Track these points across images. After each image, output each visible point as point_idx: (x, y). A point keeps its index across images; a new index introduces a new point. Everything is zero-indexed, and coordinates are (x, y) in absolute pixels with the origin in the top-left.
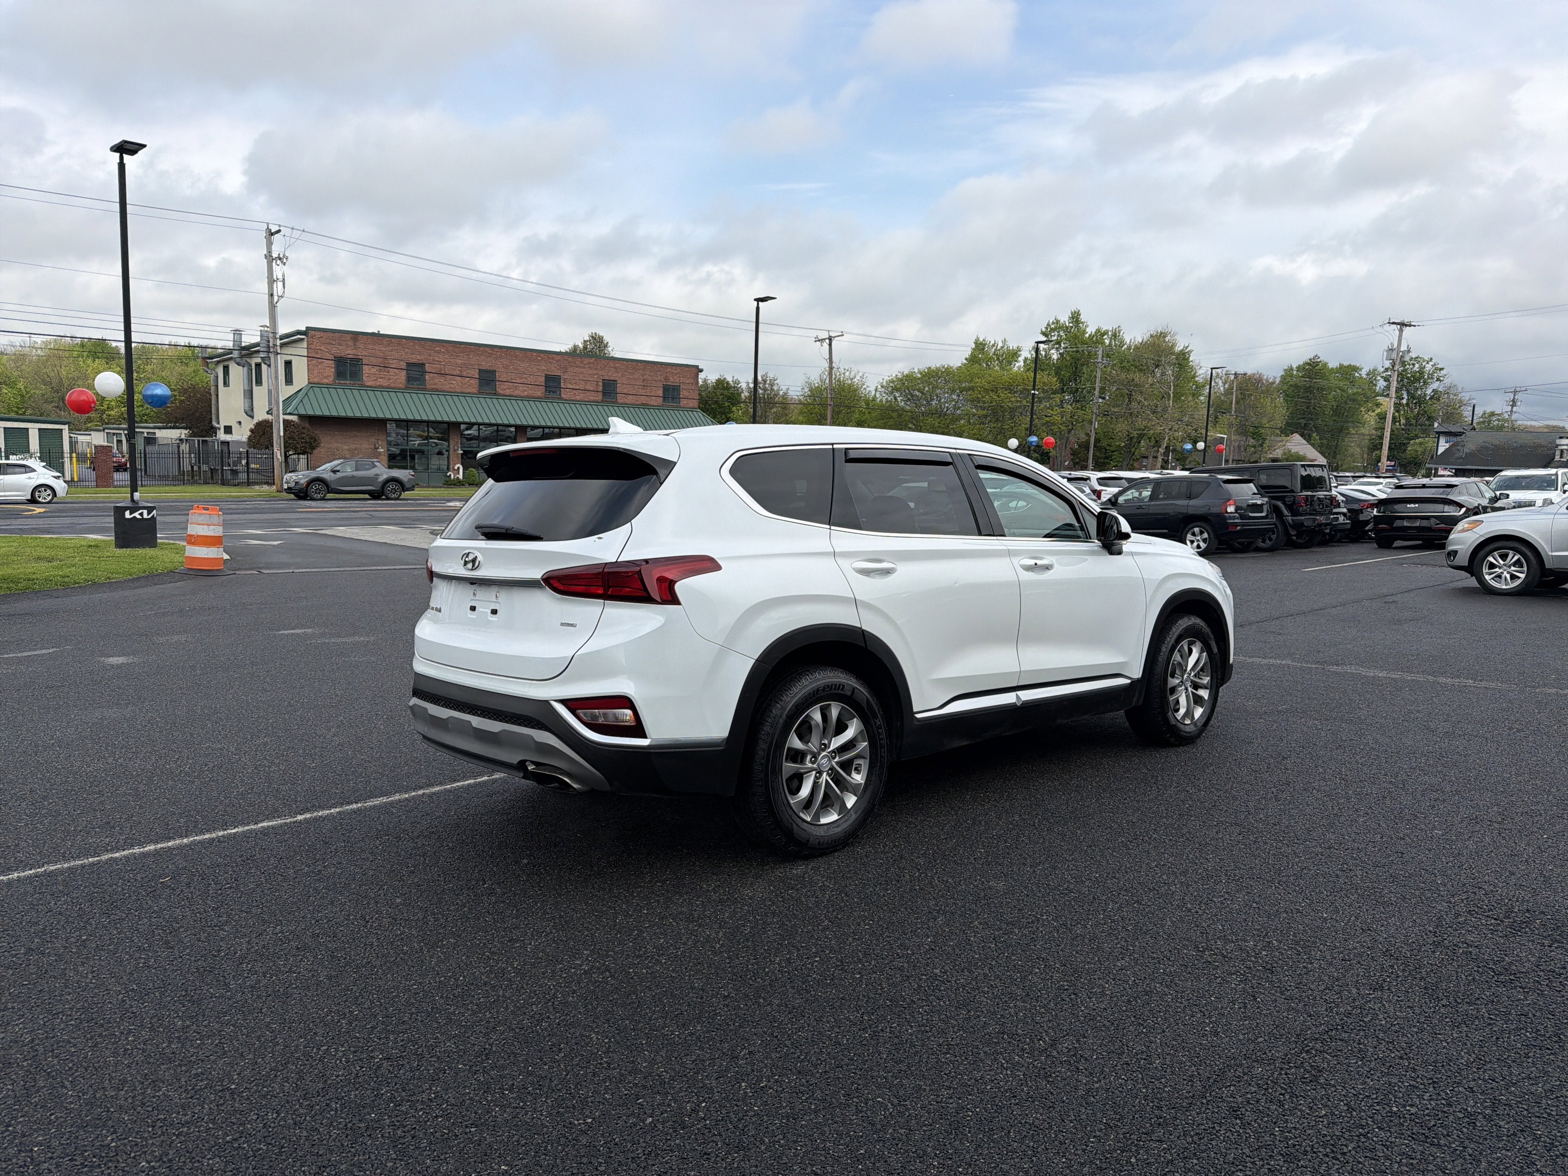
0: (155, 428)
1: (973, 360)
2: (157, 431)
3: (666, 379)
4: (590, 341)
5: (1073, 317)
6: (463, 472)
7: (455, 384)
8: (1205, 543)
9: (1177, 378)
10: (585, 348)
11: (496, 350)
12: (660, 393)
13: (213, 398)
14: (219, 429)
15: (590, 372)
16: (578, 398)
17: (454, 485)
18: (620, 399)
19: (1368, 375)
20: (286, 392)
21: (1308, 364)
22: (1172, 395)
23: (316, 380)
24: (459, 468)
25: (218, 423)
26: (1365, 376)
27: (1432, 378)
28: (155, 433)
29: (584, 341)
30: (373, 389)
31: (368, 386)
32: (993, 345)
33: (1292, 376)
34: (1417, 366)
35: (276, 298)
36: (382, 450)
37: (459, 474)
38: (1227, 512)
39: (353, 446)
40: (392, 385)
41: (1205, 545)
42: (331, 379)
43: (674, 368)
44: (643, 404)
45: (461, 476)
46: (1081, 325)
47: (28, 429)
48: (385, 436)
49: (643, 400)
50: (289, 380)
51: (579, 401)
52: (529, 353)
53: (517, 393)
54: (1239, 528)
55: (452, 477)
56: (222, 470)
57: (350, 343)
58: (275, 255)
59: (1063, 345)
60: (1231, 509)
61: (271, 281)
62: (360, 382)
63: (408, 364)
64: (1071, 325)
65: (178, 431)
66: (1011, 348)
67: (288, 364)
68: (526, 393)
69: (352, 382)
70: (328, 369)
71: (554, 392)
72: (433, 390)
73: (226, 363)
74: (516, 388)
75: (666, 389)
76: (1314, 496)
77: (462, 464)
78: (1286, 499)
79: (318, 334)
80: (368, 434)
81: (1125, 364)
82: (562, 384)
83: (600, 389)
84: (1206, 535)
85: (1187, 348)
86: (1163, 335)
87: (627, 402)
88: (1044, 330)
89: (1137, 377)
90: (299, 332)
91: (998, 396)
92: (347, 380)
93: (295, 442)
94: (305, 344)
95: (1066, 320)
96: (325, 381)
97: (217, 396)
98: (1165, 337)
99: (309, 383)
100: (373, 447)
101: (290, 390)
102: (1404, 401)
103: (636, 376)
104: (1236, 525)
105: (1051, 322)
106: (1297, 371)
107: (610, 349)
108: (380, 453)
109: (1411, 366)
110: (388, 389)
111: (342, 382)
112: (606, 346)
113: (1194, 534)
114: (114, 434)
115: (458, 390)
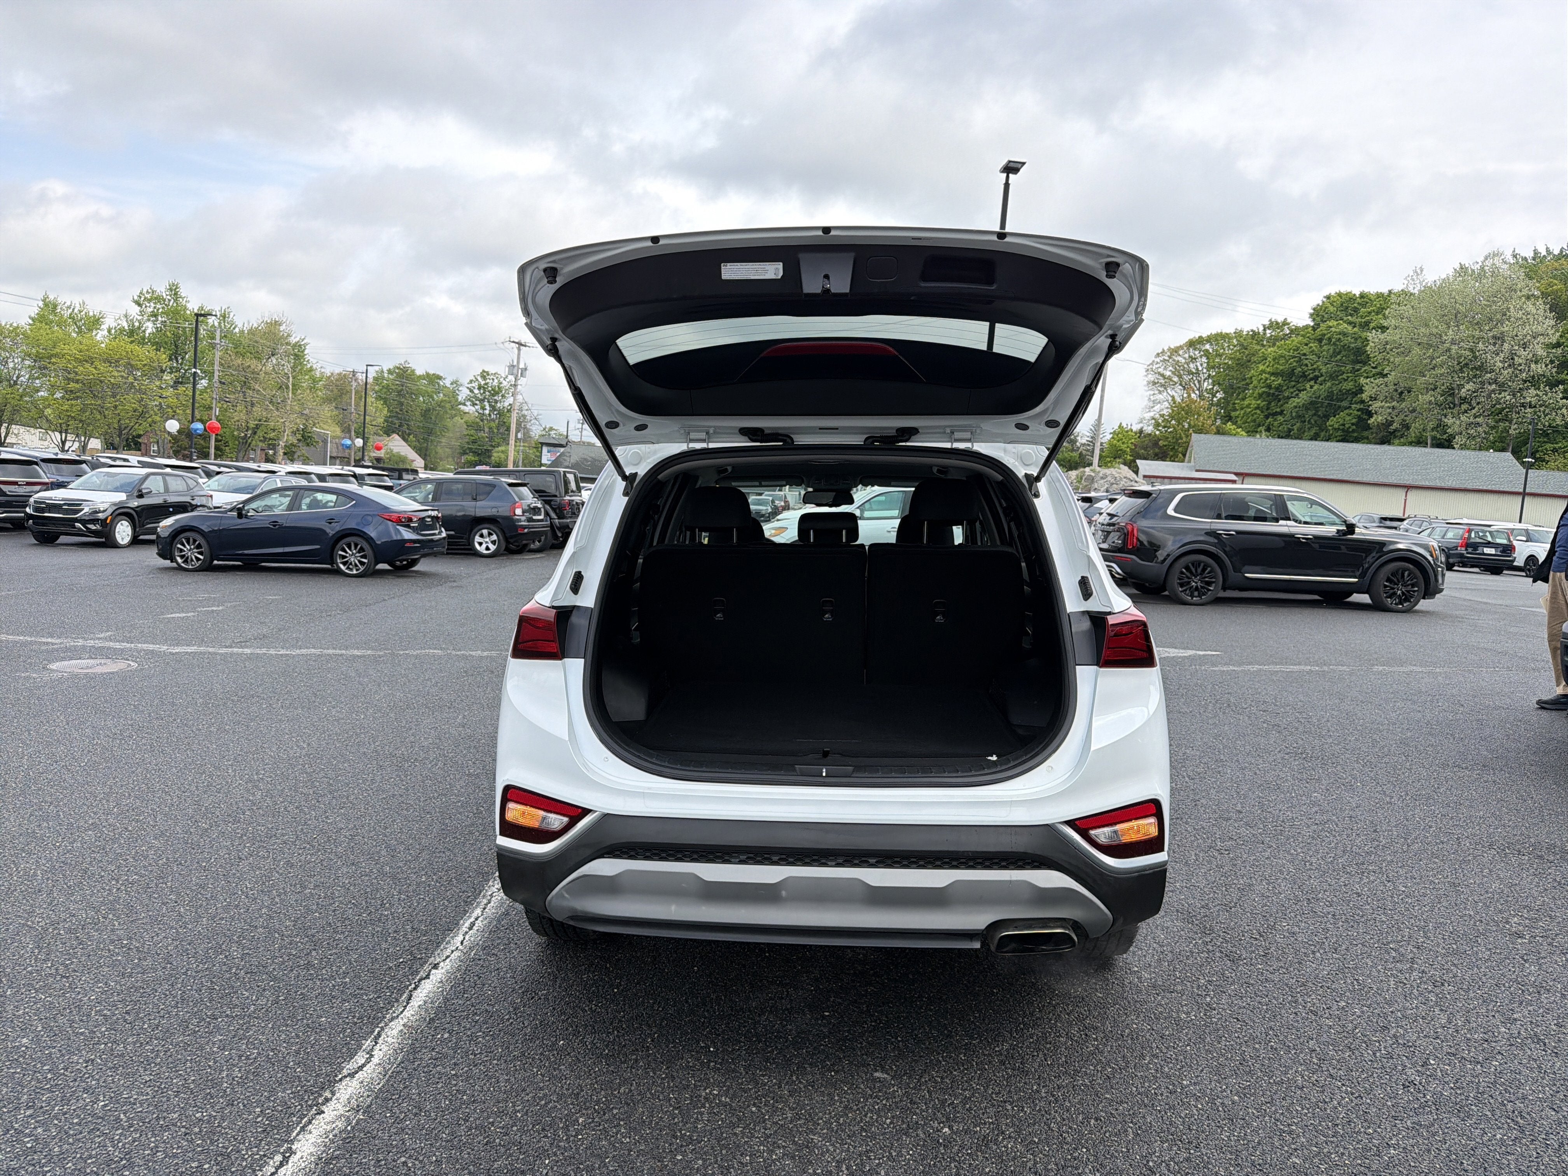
1: (41, 319)
5: (171, 290)
8: (495, 545)
9: (294, 368)
19: (452, 384)
21: (398, 368)
22: (291, 386)
26: (448, 385)
27: (508, 394)
32: (69, 307)
33: (383, 378)
34: (496, 381)
38: (515, 515)
41: (495, 547)
46: (181, 300)
54: (526, 530)
59: (160, 318)
60: (519, 512)
64: (169, 297)
66: (91, 314)
76: (573, 501)
78: (552, 503)
81: (241, 349)
84: (494, 537)
85: (303, 341)
86: (277, 324)
88: (136, 298)
89: (254, 364)
91: (95, 368)
95: (163, 290)
98: (280, 325)
102: (487, 412)
104: (524, 527)
105: (145, 291)
106: (388, 373)
109: (491, 381)
113: (482, 536)
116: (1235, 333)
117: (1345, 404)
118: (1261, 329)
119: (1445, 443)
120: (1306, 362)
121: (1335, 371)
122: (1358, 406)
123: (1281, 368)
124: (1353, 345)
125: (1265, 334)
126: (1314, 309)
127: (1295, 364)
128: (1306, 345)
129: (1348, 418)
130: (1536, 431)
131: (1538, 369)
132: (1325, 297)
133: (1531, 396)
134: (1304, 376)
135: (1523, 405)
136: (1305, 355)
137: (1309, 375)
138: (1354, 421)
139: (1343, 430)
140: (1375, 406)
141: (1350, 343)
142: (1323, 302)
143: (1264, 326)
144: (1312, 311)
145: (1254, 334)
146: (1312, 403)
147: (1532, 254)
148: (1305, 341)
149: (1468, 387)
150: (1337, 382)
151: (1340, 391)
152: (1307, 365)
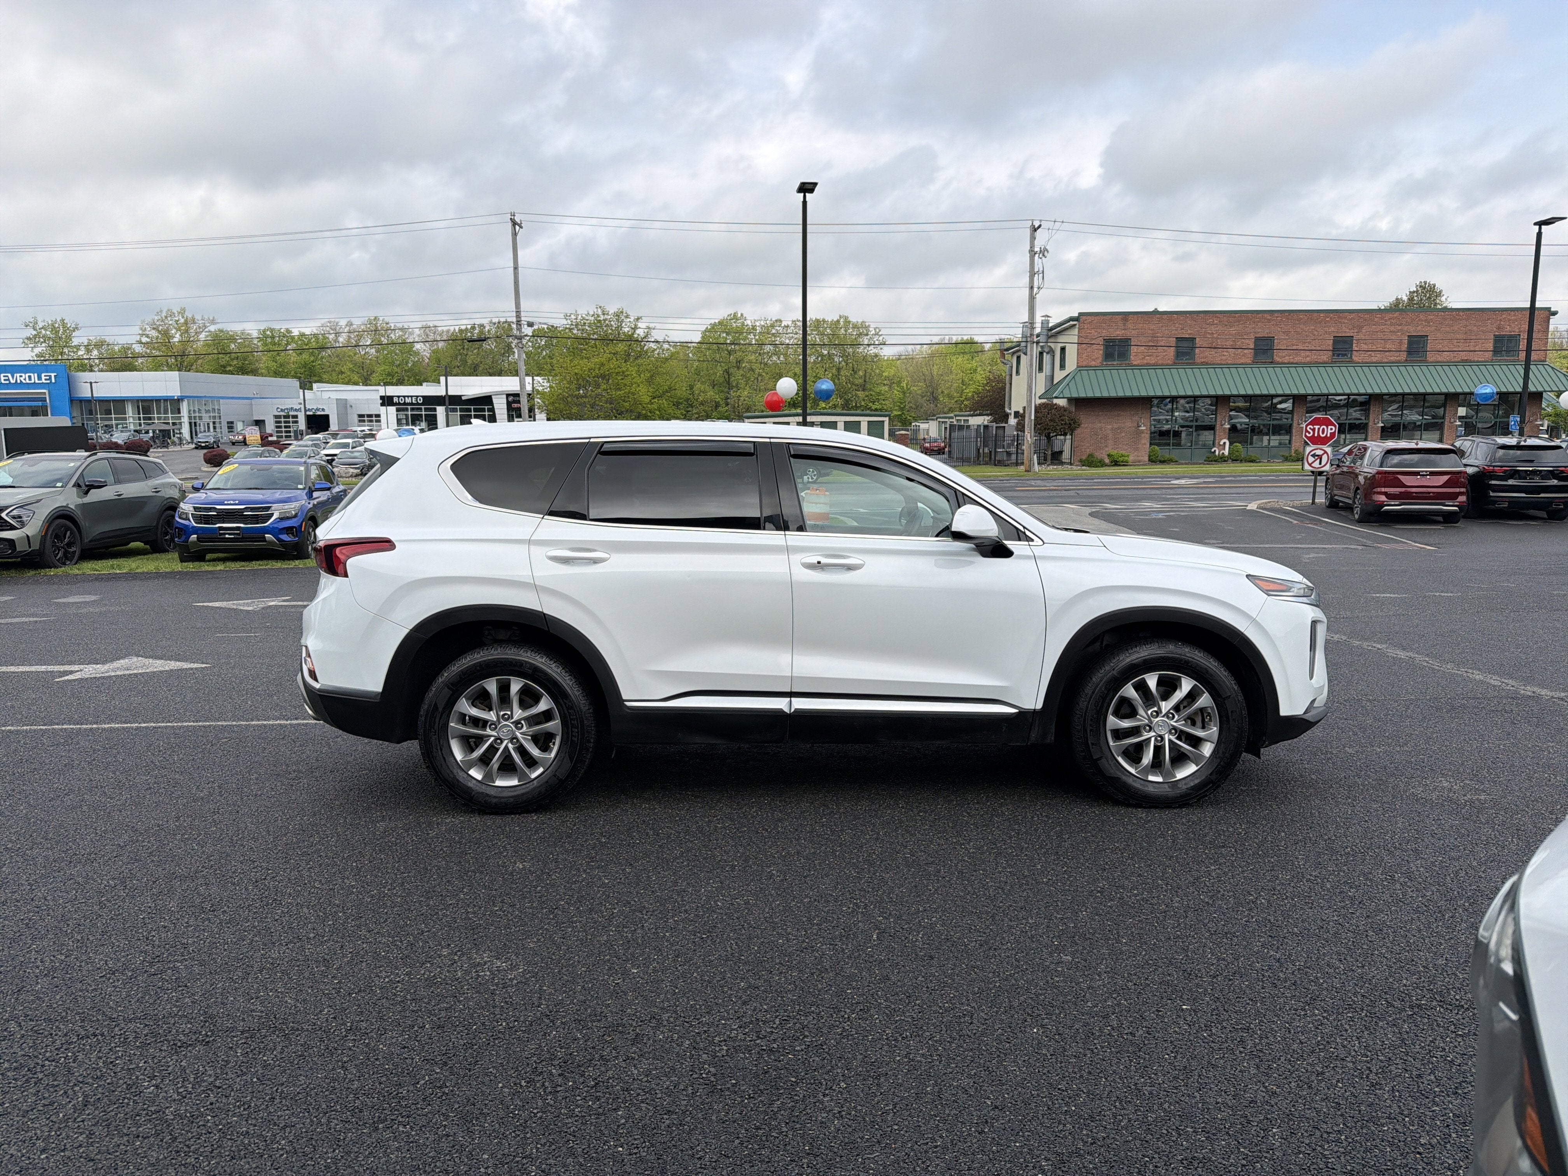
0: (969, 416)
2: (970, 418)
3: (1499, 328)
4: (1417, 291)
6: (1229, 448)
7: (1228, 356)
10: (1411, 299)
11: (1276, 315)
12: (1490, 346)
13: (1008, 386)
14: (1011, 414)
15: (1392, 328)
16: (1374, 359)
17: (1215, 461)
18: (1431, 357)
20: (1059, 375)
23: (1085, 363)
24: (1225, 443)
25: (1010, 409)
28: (968, 420)
29: (1410, 292)
30: (1140, 367)
31: (1135, 365)
35: (1035, 290)
36: (1144, 428)
37: (1224, 449)
39: (1116, 426)
40: (1160, 362)
42: (1099, 361)
43: (1513, 313)
44: (1463, 361)
45: (1226, 452)
47: (860, 422)
48: (1149, 413)
49: (1464, 356)
50: (1063, 366)
51: (1375, 363)
52: (1316, 315)
53: (1297, 359)
55: (1217, 453)
56: (996, 452)
57: (1120, 324)
58: (1037, 249)
61: (1032, 274)
62: (1127, 362)
63: (1179, 339)
65: (982, 418)
67: (1063, 349)
68: (1308, 359)
69: (1119, 362)
70: (1098, 352)
71: (1345, 355)
72: (1202, 363)
73: (1018, 354)
74: (1297, 355)
75: (1498, 340)
77: (1229, 439)
79: (1090, 318)
80: (1132, 413)
82: (1354, 345)
83: (1405, 347)
87: (1440, 359)
90: (1072, 319)
92: (1115, 360)
93: (1055, 424)
94: (1076, 331)
96: (1093, 363)
97: (1011, 384)
99: (1078, 367)
100: (1136, 425)
101: (1064, 373)
103: (1456, 328)
107: (1443, 299)
108: (1142, 432)
110: (1155, 366)
111: (1110, 363)
112: (1440, 294)
114: (943, 422)
115: (1229, 362)
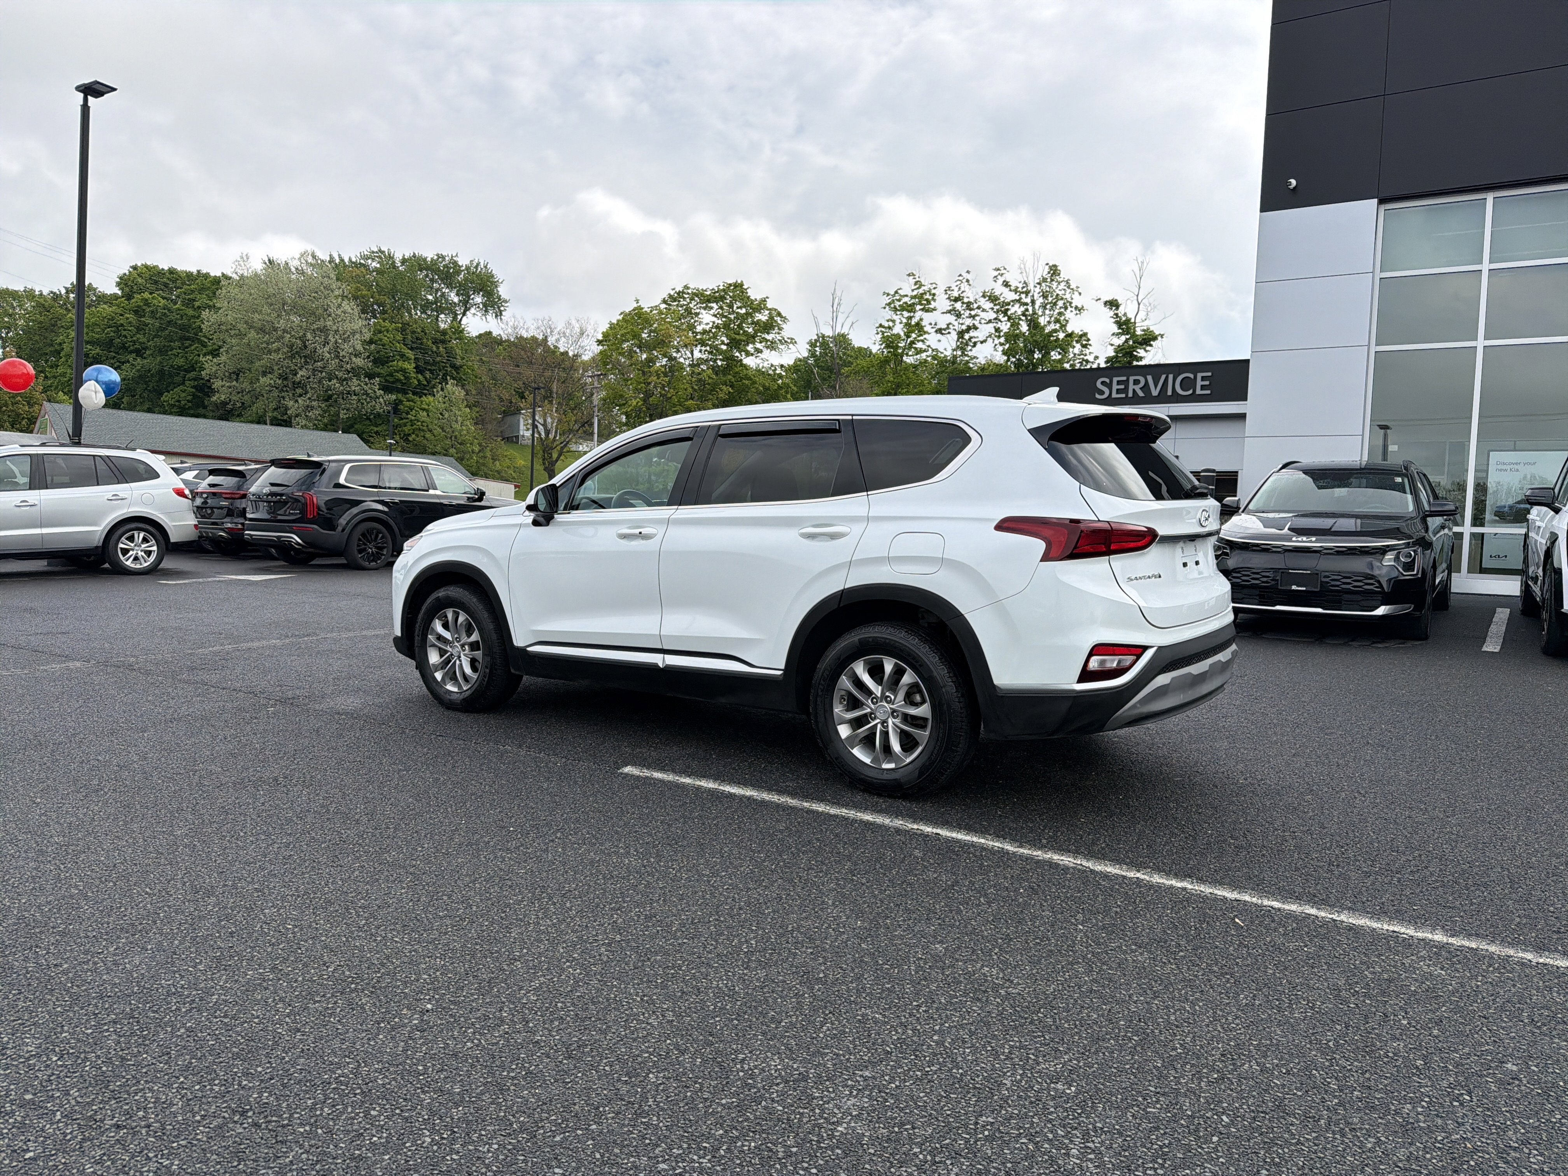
116: (24, 291)
117: (178, 379)
118: (63, 291)
119: (287, 423)
120: (124, 333)
121: (164, 346)
122: (192, 383)
123: (97, 336)
124: (180, 322)
125: (68, 298)
126: (121, 278)
127: (112, 334)
128: (122, 315)
129: (183, 395)
130: (360, 416)
131: (359, 362)
132: (131, 267)
133: (354, 384)
134: (124, 347)
135: (348, 393)
136: (122, 325)
137: (129, 347)
138: (189, 398)
139: (180, 407)
140: (217, 384)
141: (177, 319)
142: (130, 272)
143: (66, 288)
144: (118, 280)
145: (56, 297)
146: (140, 377)
147: (328, 259)
148: (119, 311)
149: (301, 373)
150: (167, 358)
151: (172, 366)
152: (125, 337)
